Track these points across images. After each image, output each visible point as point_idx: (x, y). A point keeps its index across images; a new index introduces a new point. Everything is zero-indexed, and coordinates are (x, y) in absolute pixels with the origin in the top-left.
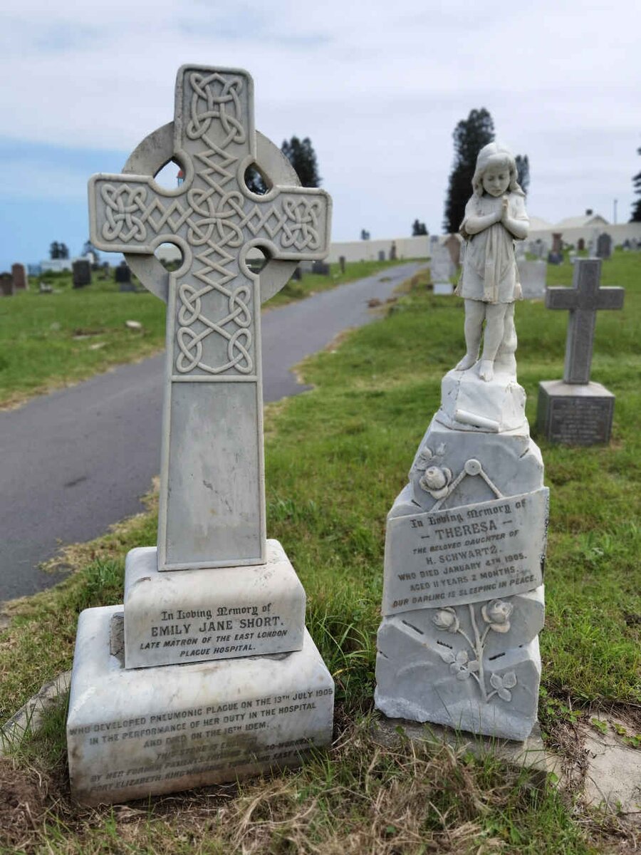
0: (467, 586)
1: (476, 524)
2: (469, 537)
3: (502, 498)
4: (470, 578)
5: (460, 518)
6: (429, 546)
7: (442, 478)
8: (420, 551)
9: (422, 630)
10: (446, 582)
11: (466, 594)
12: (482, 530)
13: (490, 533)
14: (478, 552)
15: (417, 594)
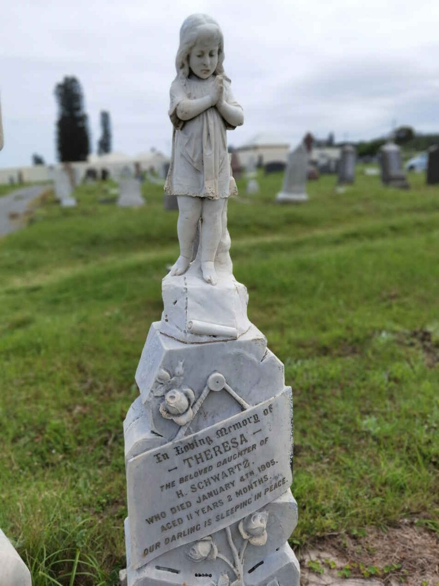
0: (222, 510)
1: (227, 442)
2: (221, 458)
3: (249, 408)
4: (225, 499)
5: (209, 440)
6: (178, 479)
7: (185, 401)
8: (168, 486)
9: (177, 569)
10: (201, 512)
11: (223, 518)
12: (233, 447)
13: (241, 447)
14: (231, 470)
15: (169, 534)
